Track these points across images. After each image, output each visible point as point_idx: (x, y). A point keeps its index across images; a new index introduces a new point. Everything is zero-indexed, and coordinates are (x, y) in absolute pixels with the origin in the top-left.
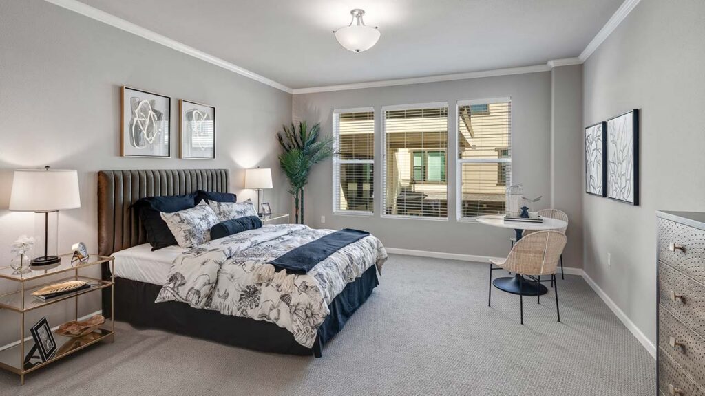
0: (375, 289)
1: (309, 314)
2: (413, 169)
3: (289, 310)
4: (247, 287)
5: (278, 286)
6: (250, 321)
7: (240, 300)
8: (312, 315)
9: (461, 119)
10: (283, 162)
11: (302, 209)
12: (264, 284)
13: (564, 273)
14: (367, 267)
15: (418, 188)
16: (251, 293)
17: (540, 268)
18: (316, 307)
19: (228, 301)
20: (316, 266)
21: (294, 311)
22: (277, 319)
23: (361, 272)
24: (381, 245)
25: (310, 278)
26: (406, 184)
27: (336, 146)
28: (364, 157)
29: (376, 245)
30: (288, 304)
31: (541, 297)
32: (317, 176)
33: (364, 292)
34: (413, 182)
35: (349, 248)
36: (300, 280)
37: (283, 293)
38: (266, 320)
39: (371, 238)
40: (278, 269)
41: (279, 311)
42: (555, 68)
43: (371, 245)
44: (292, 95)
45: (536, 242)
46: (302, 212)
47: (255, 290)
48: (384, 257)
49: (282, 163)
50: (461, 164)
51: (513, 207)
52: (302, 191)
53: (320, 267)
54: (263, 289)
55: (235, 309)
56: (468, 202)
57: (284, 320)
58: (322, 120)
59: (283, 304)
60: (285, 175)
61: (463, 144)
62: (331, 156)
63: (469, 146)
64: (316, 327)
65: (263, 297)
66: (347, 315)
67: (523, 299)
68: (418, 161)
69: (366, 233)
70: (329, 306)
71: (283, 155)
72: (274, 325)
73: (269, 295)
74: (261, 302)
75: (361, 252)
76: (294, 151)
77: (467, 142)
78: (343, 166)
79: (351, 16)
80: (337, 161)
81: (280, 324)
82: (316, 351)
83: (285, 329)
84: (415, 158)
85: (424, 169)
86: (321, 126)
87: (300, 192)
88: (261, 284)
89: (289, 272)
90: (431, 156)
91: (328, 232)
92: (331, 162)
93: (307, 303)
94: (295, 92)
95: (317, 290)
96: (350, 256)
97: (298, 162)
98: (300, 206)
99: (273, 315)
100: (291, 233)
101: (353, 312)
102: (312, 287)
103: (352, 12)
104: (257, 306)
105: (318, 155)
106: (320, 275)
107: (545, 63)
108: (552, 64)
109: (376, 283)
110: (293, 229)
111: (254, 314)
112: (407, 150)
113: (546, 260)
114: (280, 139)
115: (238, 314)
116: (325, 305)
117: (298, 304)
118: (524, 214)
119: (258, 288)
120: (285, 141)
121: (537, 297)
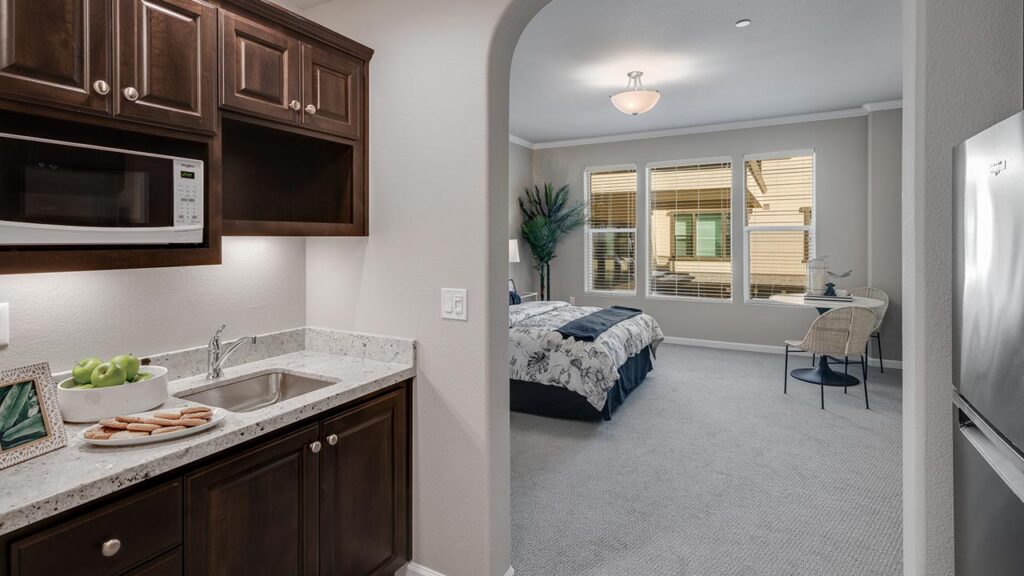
0: (649, 374)
1: (600, 378)
2: (674, 239)
3: (579, 373)
4: (535, 353)
5: (567, 351)
6: (539, 385)
7: (529, 365)
8: (603, 378)
9: (749, 173)
10: (526, 230)
11: (548, 288)
12: (552, 351)
13: (884, 366)
14: (644, 346)
15: (681, 266)
16: (539, 359)
17: (844, 349)
18: (606, 372)
19: (517, 367)
20: (601, 335)
21: (585, 374)
22: (568, 382)
23: (640, 348)
24: (656, 324)
25: (598, 344)
26: (663, 262)
27: (587, 211)
28: (624, 225)
29: (650, 324)
30: (579, 369)
31: (848, 388)
32: (564, 249)
33: (640, 375)
34: (673, 258)
35: (626, 323)
36: (588, 346)
37: (572, 358)
38: (555, 384)
39: (643, 315)
40: (565, 336)
41: (569, 375)
42: (874, 113)
43: (646, 323)
44: (532, 150)
45: (839, 319)
46: (548, 292)
47: (544, 356)
48: (659, 337)
49: (523, 232)
50: (749, 232)
51: (815, 284)
52: (548, 266)
53: (604, 336)
54: (552, 354)
55: (524, 374)
56: (759, 286)
57: (576, 384)
58: (571, 180)
59: (574, 369)
60: (528, 245)
61: (752, 203)
62: (583, 224)
63: (760, 206)
64: (606, 390)
65: (552, 362)
66: (627, 392)
67: (824, 390)
68: (681, 228)
69: (638, 311)
70: (619, 370)
71: (526, 223)
72: (565, 389)
73: (558, 361)
74: (549, 368)
75: (637, 329)
76: (540, 219)
77: (757, 202)
78: (594, 235)
79: (628, 78)
80: (589, 232)
81: (571, 387)
82: (605, 415)
83: (575, 392)
84: (677, 223)
85: (690, 240)
86: (570, 187)
87: (546, 268)
88: (549, 350)
89: (577, 339)
90: (701, 219)
91: (595, 309)
92: (583, 231)
93: (598, 367)
94: (537, 147)
95: (606, 356)
96: (628, 330)
97: (545, 231)
98: (545, 284)
99: (563, 379)
100: (555, 309)
101: (632, 390)
102: (601, 353)
103: (629, 75)
104: (546, 371)
105: (568, 222)
106: (606, 343)
107: (860, 107)
108: (868, 108)
109: (650, 368)
110: (558, 306)
111: (543, 379)
112: (665, 212)
113: (852, 339)
114: (521, 205)
115: (527, 379)
116: (615, 369)
117: (590, 368)
118: (830, 291)
119: (547, 354)
120: (527, 206)
121: (843, 388)
